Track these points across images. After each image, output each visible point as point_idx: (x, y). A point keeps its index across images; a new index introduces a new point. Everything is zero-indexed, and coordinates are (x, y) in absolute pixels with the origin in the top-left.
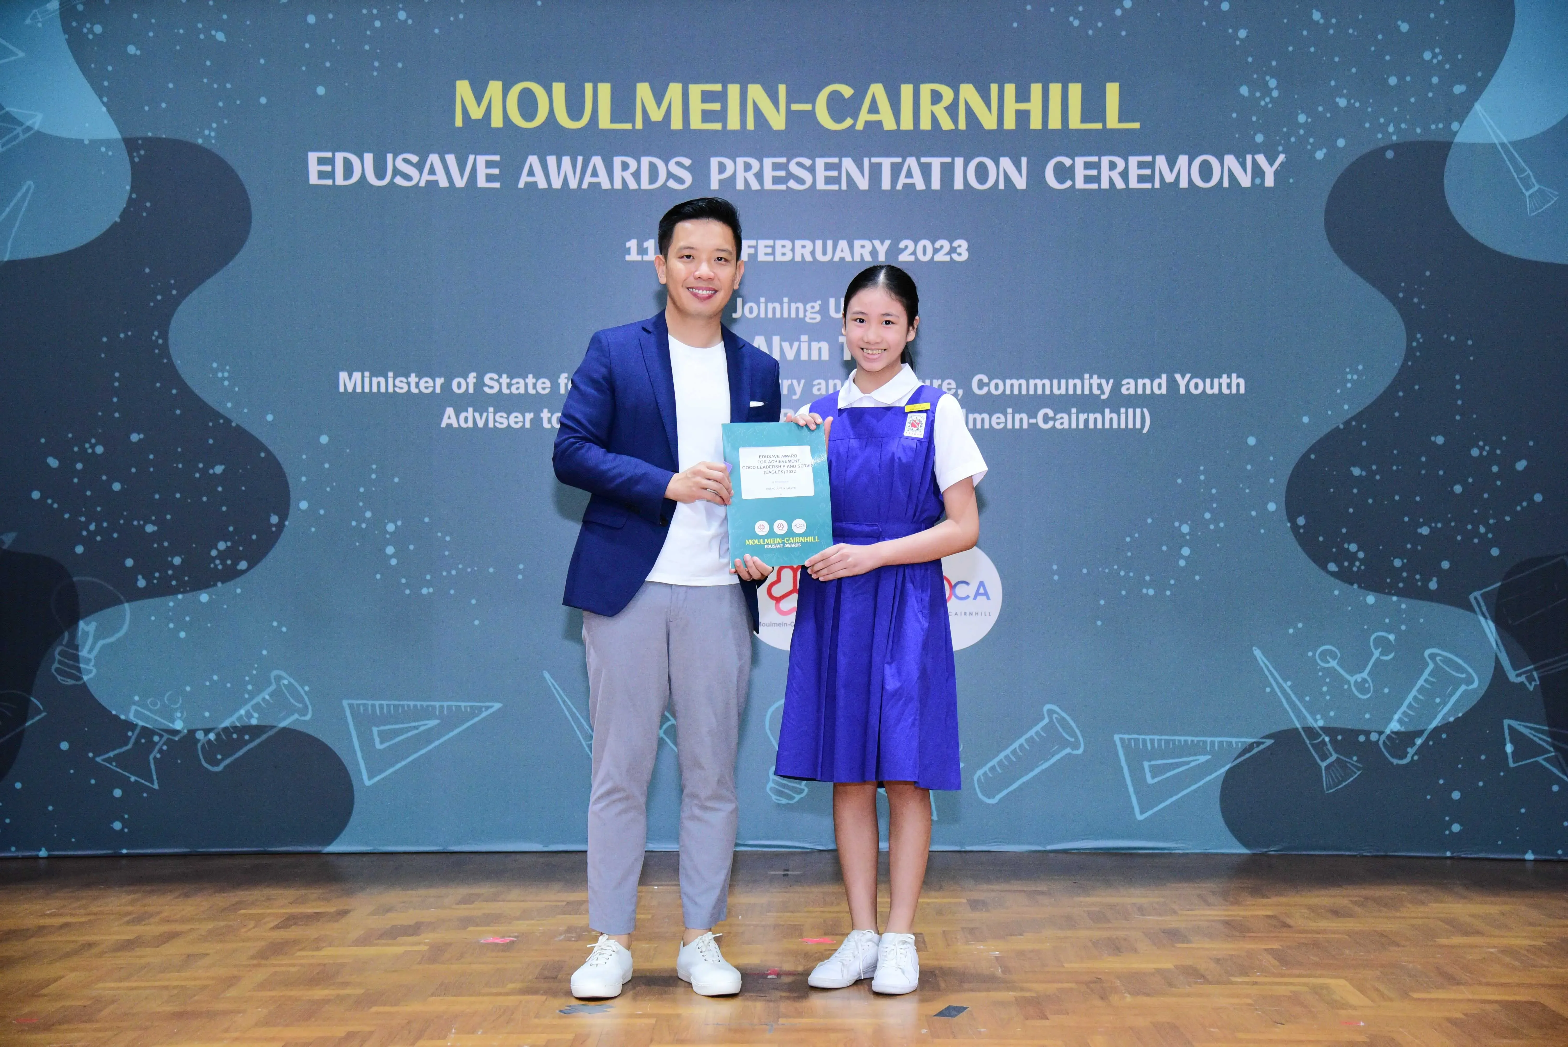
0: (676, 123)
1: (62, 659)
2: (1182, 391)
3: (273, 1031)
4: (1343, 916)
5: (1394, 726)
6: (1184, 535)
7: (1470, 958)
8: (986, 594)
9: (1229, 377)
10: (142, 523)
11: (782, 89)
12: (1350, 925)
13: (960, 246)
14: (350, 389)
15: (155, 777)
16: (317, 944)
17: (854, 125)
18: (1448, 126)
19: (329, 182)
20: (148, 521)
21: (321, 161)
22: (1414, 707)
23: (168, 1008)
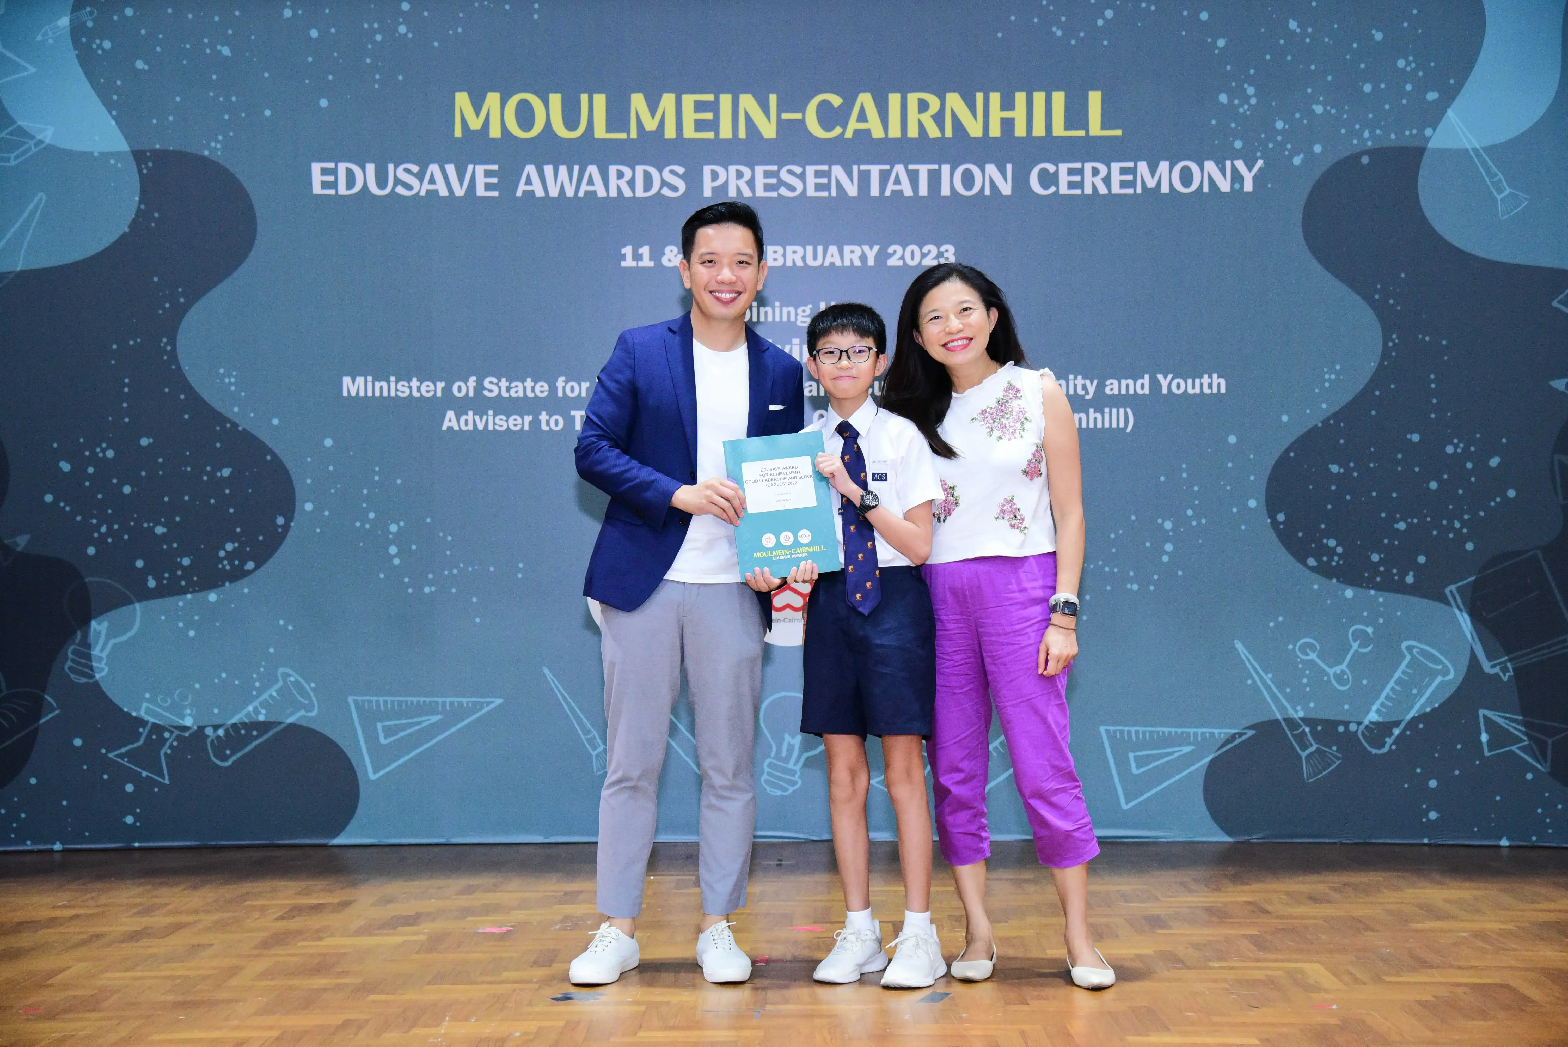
0: (670, 133)
1: (75, 657)
2: (1165, 391)
3: (270, 1020)
4: (1321, 902)
5: (1373, 716)
6: (1167, 531)
7: (1444, 941)
9: (1210, 377)
10: (151, 524)
11: (773, 98)
12: (1328, 910)
13: (947, 251)
14: (353, 394)
15: (166, 772)
16: (318, 934)
17: (843, 133)
18: (1421, 130)
19: (332, 192)
20: (157, 523)
21: (324, 172)
22: (1392, 698)
23: (171, 998)
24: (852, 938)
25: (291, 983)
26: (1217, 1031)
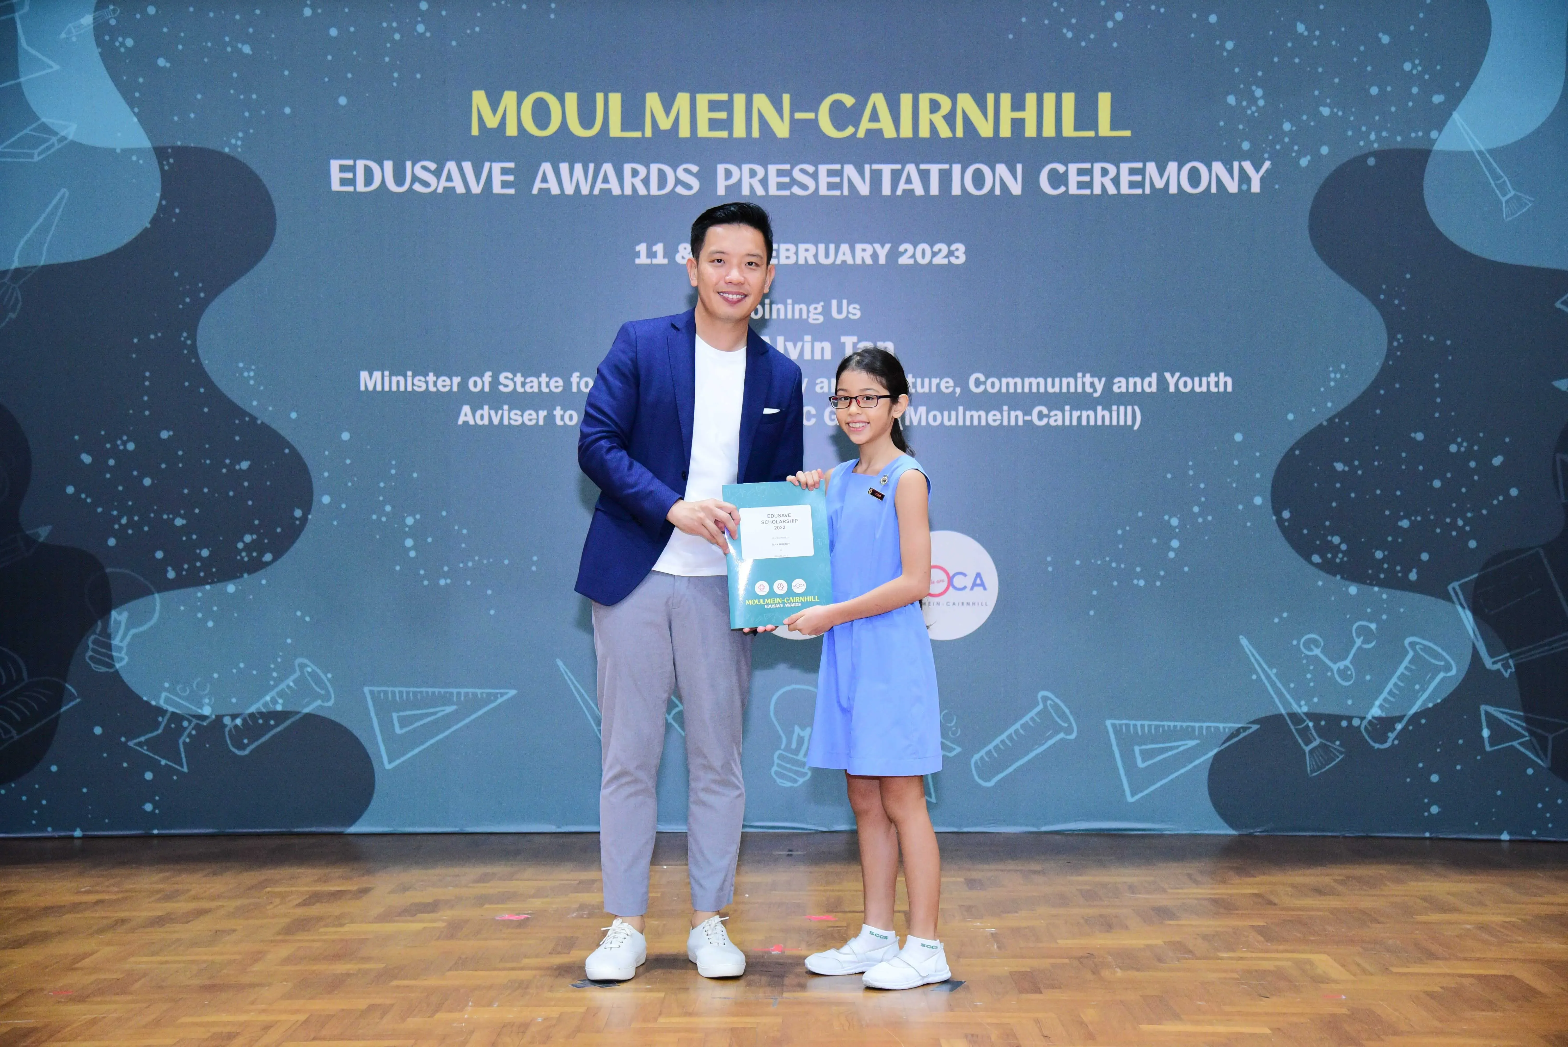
0: (684, 132)
1: (95, 647)
2: (1172, 389)
3: (296, 1004)
4: (1326, 894)
5: (1375, 711)
6: (1174, 528)
7: (1448, 934)
8: (982, 585)
9: (1217, 375)
10: (171, 516)
11: (786, 98)
12: (1333, 902)
13: (957, 250)
14: (371, 388)
15: (184, 760)
16: (339, 920)
17: (855, 133)
18: (1427, 134)
19: (350, 189)
20: (177, 515)
21: (343, 169)
22: (1395, 693)
23: (196, 982)
25: (315, 968)
26: (1228, 1020)
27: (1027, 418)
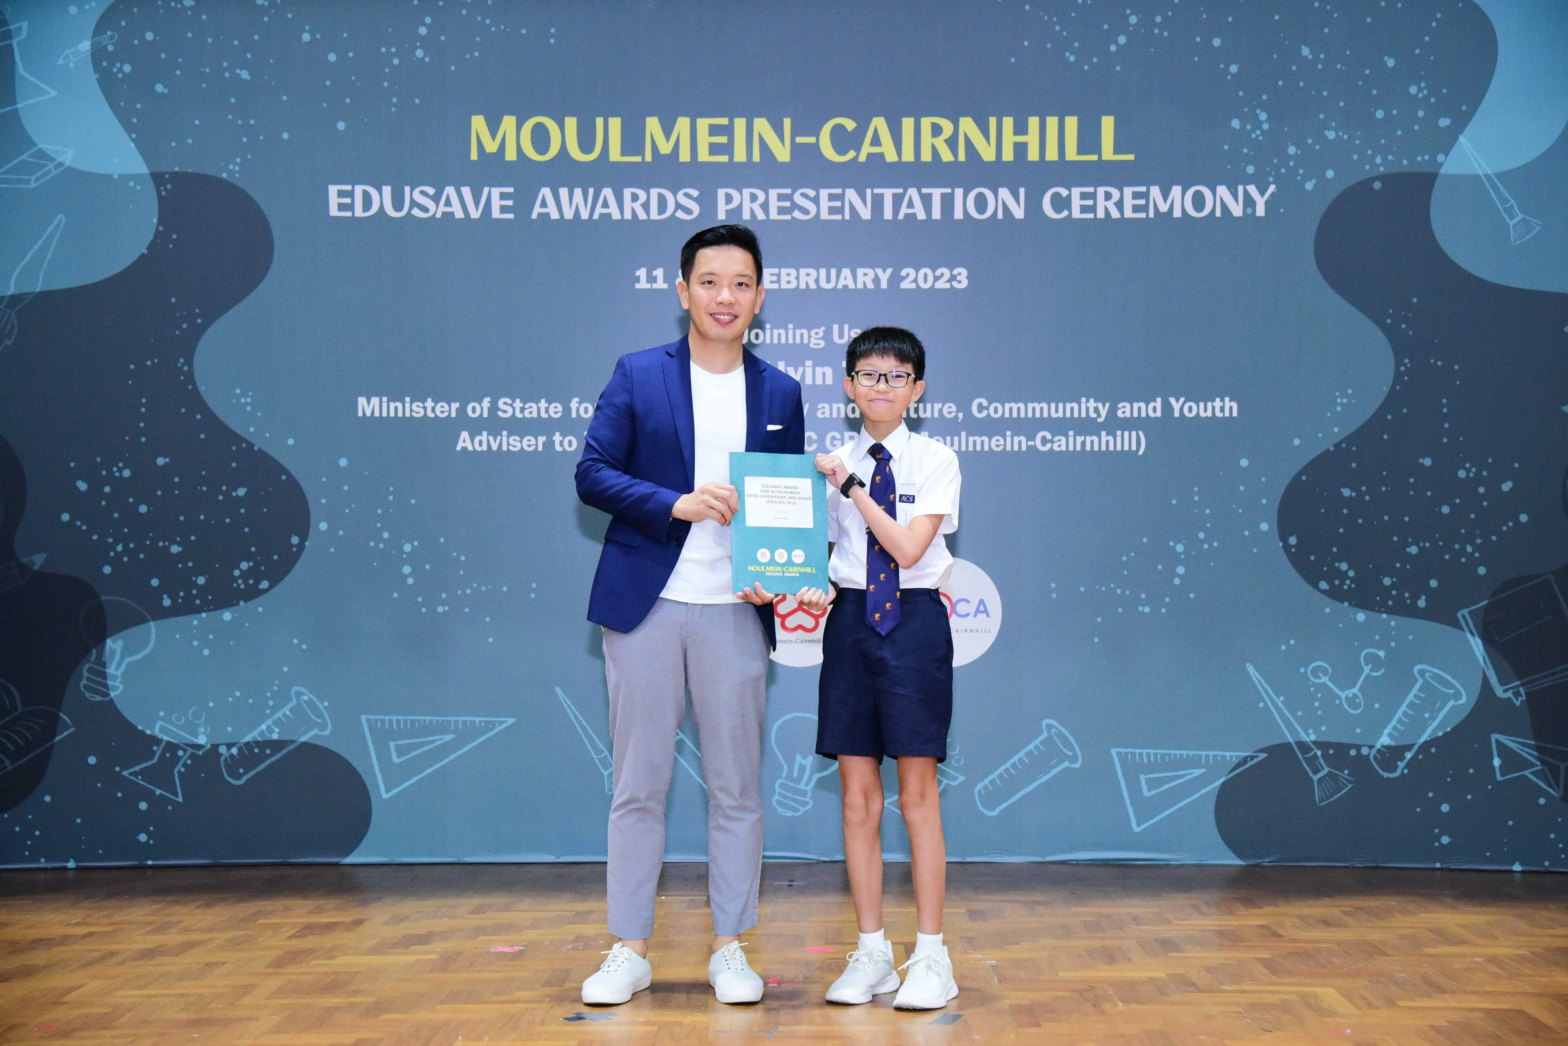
0: (685, 156)
1: (90, 676)
2: (1177, 414)
3: (283, 1038)
4: (1334, 926)
5: (1385, 740)
6: (1179, 554)
7: (1457, 966)
8: (986, 611)
9: (1222, 400)
10: (167, 543)
11: (787, 122)
12: (1340, 934)
13: (959, 274)
14: (368, 414)
15: (179, 790)
16: (331, 953)
17: (857, 157)
18: (1433, 159)
19: (349, 214)
20: (173, 542)
21: (341, 194)
22: (1404, 722)
23: (183, 1016)
24: (864, 959)
25: (304, 1001)
27: (1031, 443)
